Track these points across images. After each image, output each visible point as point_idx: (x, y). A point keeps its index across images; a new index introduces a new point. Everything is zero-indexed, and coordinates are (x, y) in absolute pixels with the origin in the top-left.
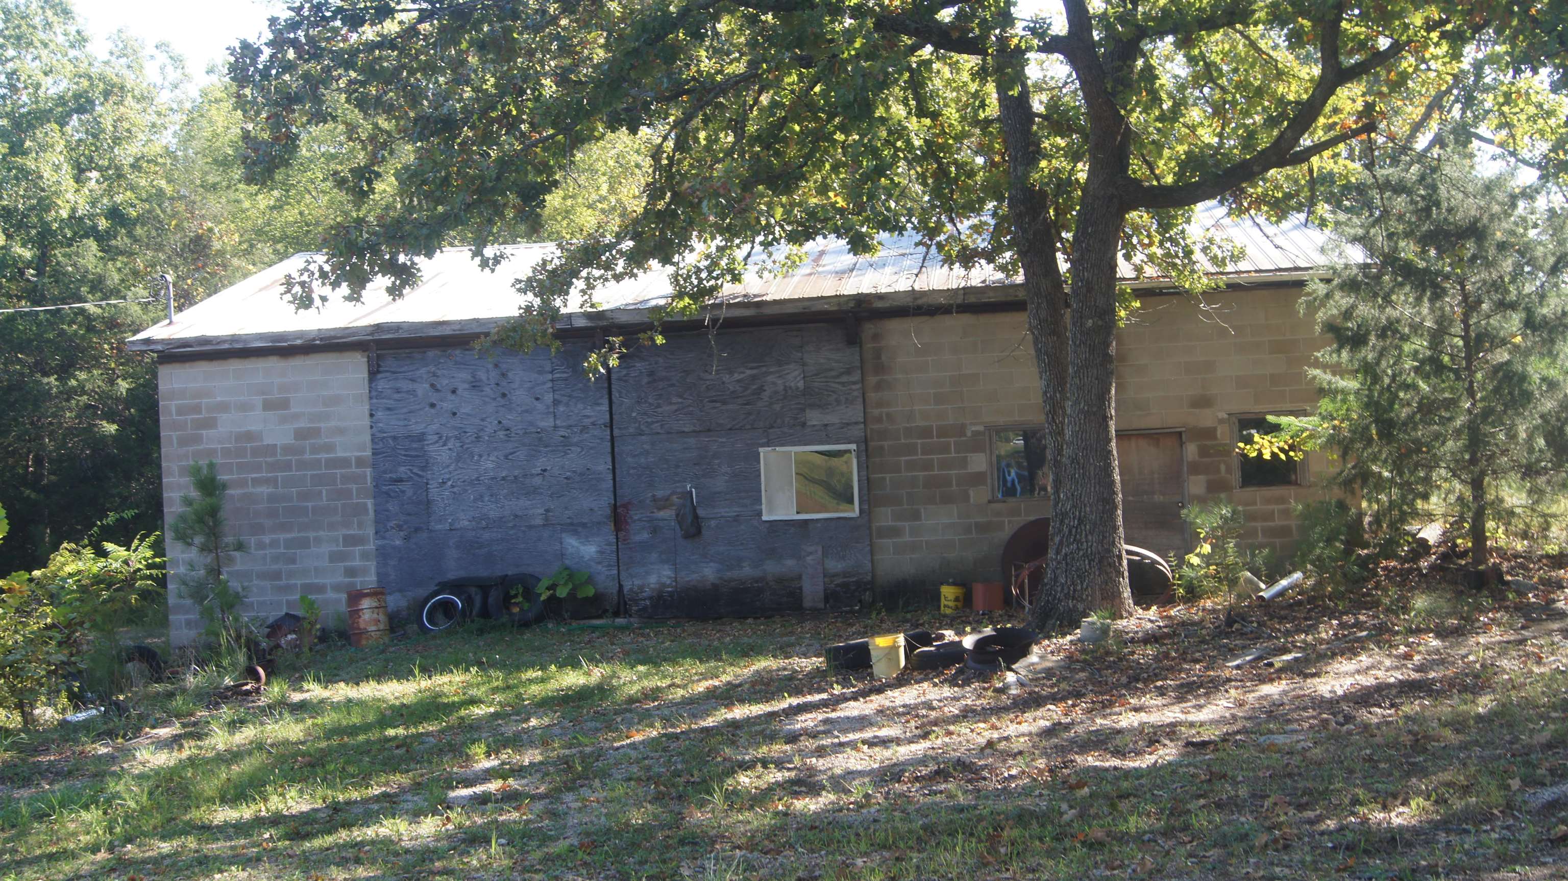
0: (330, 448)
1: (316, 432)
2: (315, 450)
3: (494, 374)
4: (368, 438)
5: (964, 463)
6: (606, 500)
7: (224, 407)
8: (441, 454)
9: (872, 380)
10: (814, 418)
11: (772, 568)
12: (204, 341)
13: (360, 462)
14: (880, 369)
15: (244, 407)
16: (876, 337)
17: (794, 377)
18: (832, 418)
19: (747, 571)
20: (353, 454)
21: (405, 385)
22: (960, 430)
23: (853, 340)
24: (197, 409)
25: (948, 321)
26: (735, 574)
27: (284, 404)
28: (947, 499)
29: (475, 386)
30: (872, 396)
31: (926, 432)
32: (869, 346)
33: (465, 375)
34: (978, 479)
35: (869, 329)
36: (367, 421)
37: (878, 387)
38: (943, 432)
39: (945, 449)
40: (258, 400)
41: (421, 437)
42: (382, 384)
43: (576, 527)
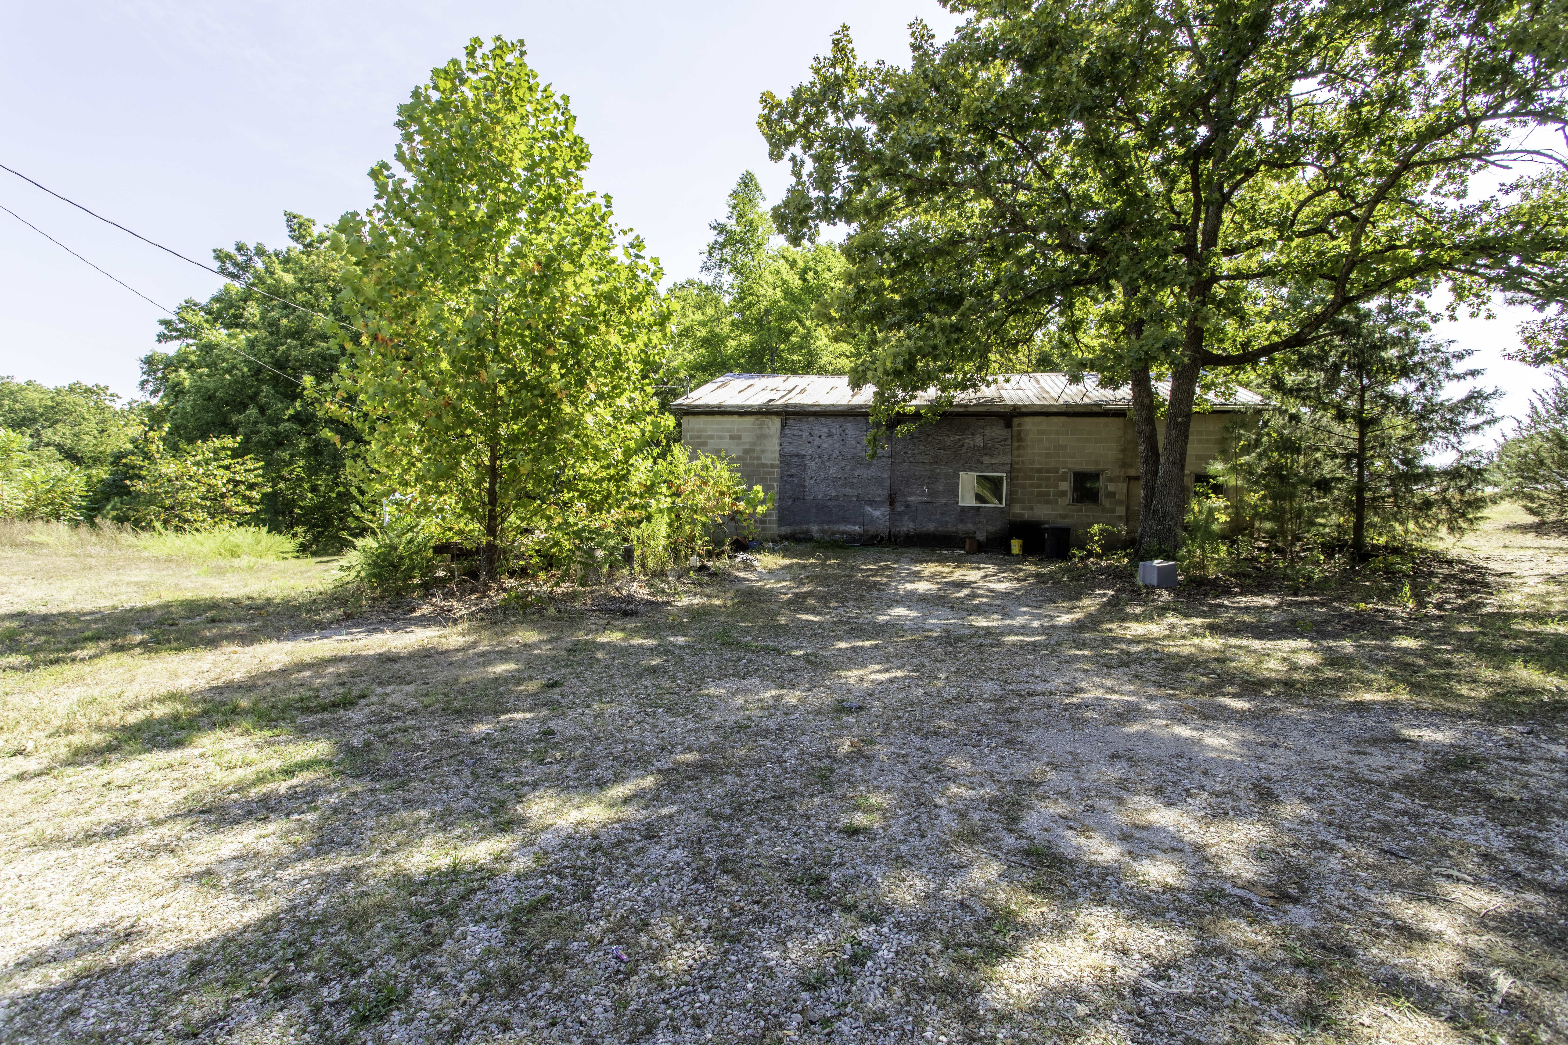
0: (759, 458)
1: (753, 451)
2: (752, 458)
3: (839, 431)
4: (777, 455)
5: (1057, 486)
6: (886, 492)
7: (711, 437)
8: (812, 465)
9: (1016, 444)
10: (987, 460)
11: (961, 527)
12: (707, 406)
13: (772, 466)
14: (1020, 440)
15: (721, 438)
16: (1019, 425)
17: (979, 441)
18: (995, 461)
19: (950, 528)
20: (769, 462)
21: (797, 432)
22: (1057, 471)
23: (1009, 425)
24: (699, 437)
25: (1055, 419)
26: (945, 529)
27: (739, 437)
28: (1047, 502)
29: (830, 435)
30: (1015, 452)
31: (1040, 470)
32: (1015, 429)
33: (825, 430)
34: (1063, 494)
35: (1016, 421)
36: (777, 448)
37: (1018, 448)
38: (1048, 471)
39: (1048, 479)
40: (727, 435)
41: (803, 456)
42: (787, 431)
43: (871, 502)
